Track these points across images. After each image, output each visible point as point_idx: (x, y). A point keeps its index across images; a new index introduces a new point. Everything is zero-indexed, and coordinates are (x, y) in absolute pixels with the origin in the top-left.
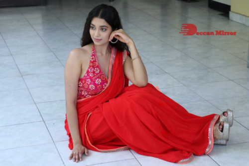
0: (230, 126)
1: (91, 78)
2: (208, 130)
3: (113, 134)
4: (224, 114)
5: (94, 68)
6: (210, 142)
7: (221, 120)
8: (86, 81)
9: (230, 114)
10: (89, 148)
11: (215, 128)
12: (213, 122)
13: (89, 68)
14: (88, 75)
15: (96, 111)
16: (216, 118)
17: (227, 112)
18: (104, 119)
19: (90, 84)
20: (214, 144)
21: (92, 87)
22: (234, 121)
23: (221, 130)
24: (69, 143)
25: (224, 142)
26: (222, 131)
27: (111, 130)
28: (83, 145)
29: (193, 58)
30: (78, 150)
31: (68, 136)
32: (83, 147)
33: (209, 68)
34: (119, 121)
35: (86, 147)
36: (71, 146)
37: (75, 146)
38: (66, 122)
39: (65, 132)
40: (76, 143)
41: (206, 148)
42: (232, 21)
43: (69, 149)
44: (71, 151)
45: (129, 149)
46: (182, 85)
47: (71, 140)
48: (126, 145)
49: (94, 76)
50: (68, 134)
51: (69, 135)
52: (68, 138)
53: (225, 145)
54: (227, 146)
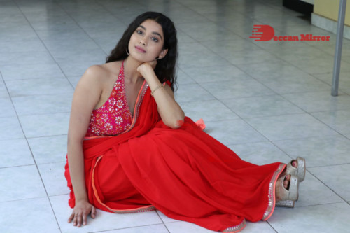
0: (301, 180)
1: (109, 114)
2: (269, 185)
3: (133, 188)
4: (292, 163)
5: (117, 100)
6: (270, 203)
7: (289, 172)
8: (101, 116)
9: (301, 163)
10: (97, 206)
11: (278, 183)
12: (276, 175)
13: (110, 99)
14: (106, 108)
15: (108, 154)
16: (280, 169)
17: (296, 161)
18: (120, 166)
19: (107, 122)
20: (276, 206)
21: (109, 126)
22: (307, 173)
23: (286, 186)
24: (69, 198)
25: (291, 203)
26: (288, 188)
27: (130, 182)
28: (89, 202)
29: (256, 79)
30: (82, 209)
31: (69, 188)
32: (89, 206)
33: (278, 95)
34: (142, 171)
35: (93, 204)
36: (72, 203)
37: (78, 204)
38: (67, 167)
39: (65, 182)
40: (80, 199)
41: (264, 211)
42: (315, 26)
43: (69, 207)
44: (72, 209)
45: (155, 210)
46: (238, 117)
47: (72, 194)
48: (150, 204)
49: (114, 113)
50: (68, 186)
51: (71, 187)
52: (69, 190)
53: (292, 207)
54: (295, 209)
